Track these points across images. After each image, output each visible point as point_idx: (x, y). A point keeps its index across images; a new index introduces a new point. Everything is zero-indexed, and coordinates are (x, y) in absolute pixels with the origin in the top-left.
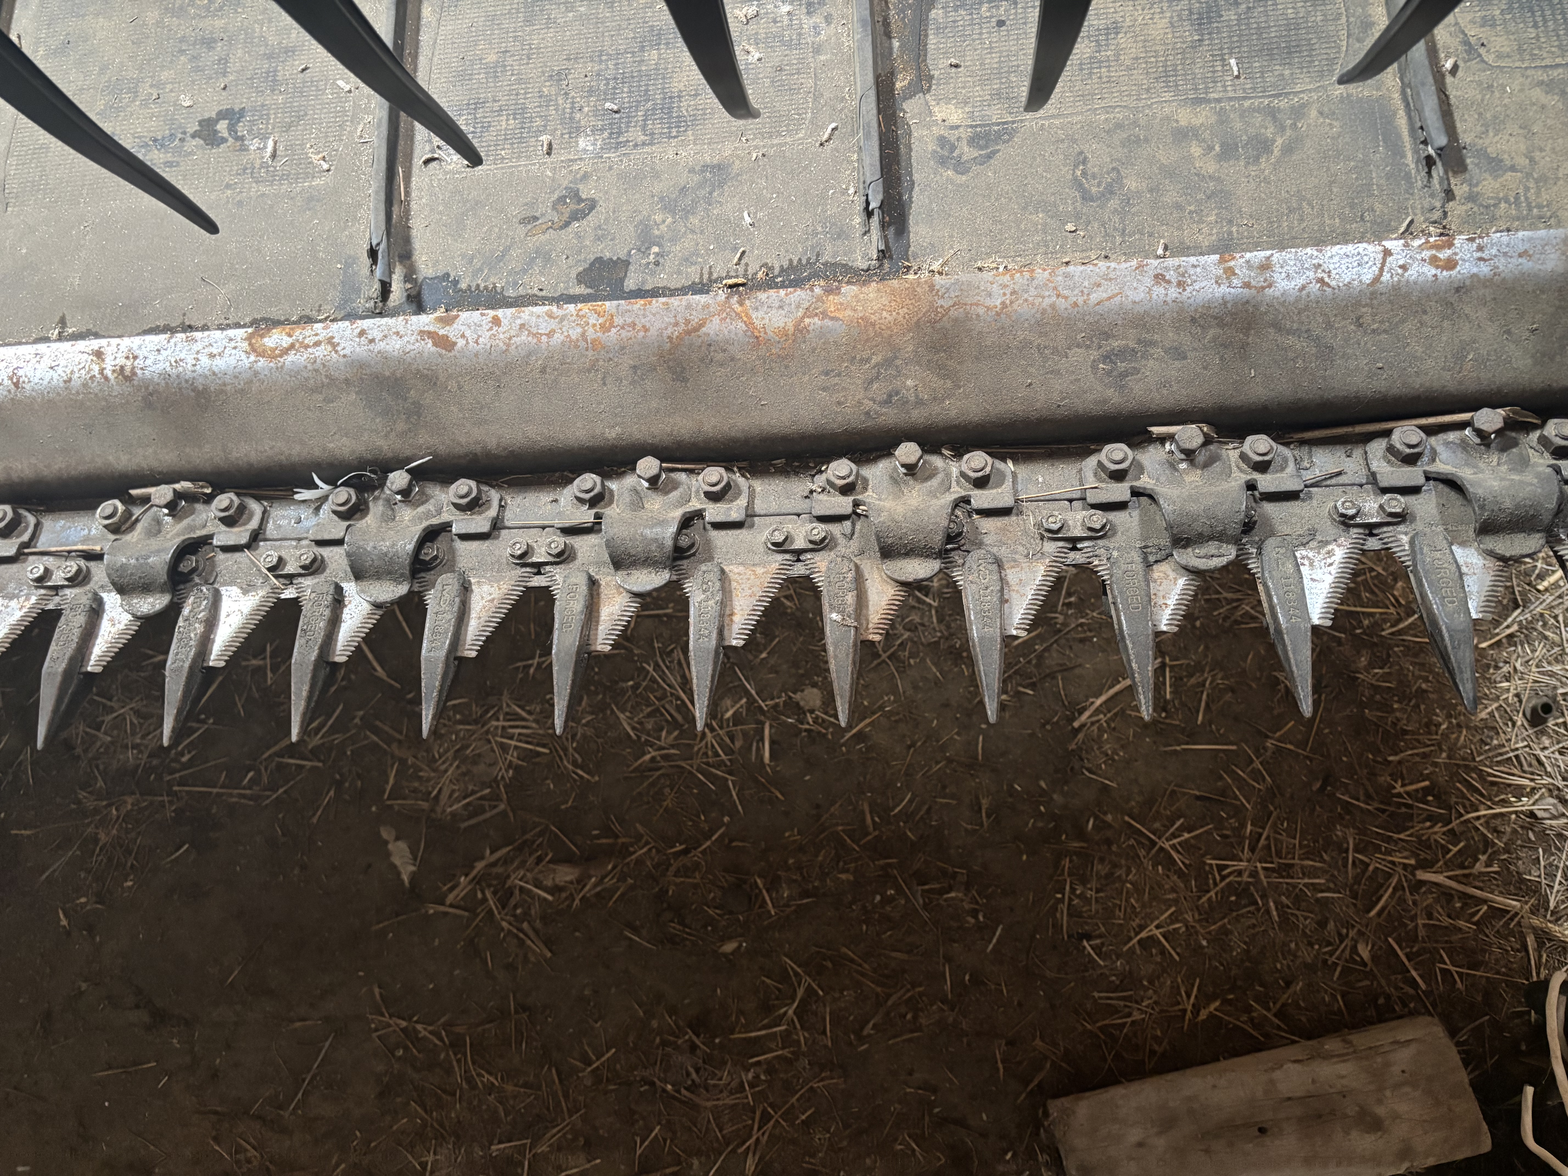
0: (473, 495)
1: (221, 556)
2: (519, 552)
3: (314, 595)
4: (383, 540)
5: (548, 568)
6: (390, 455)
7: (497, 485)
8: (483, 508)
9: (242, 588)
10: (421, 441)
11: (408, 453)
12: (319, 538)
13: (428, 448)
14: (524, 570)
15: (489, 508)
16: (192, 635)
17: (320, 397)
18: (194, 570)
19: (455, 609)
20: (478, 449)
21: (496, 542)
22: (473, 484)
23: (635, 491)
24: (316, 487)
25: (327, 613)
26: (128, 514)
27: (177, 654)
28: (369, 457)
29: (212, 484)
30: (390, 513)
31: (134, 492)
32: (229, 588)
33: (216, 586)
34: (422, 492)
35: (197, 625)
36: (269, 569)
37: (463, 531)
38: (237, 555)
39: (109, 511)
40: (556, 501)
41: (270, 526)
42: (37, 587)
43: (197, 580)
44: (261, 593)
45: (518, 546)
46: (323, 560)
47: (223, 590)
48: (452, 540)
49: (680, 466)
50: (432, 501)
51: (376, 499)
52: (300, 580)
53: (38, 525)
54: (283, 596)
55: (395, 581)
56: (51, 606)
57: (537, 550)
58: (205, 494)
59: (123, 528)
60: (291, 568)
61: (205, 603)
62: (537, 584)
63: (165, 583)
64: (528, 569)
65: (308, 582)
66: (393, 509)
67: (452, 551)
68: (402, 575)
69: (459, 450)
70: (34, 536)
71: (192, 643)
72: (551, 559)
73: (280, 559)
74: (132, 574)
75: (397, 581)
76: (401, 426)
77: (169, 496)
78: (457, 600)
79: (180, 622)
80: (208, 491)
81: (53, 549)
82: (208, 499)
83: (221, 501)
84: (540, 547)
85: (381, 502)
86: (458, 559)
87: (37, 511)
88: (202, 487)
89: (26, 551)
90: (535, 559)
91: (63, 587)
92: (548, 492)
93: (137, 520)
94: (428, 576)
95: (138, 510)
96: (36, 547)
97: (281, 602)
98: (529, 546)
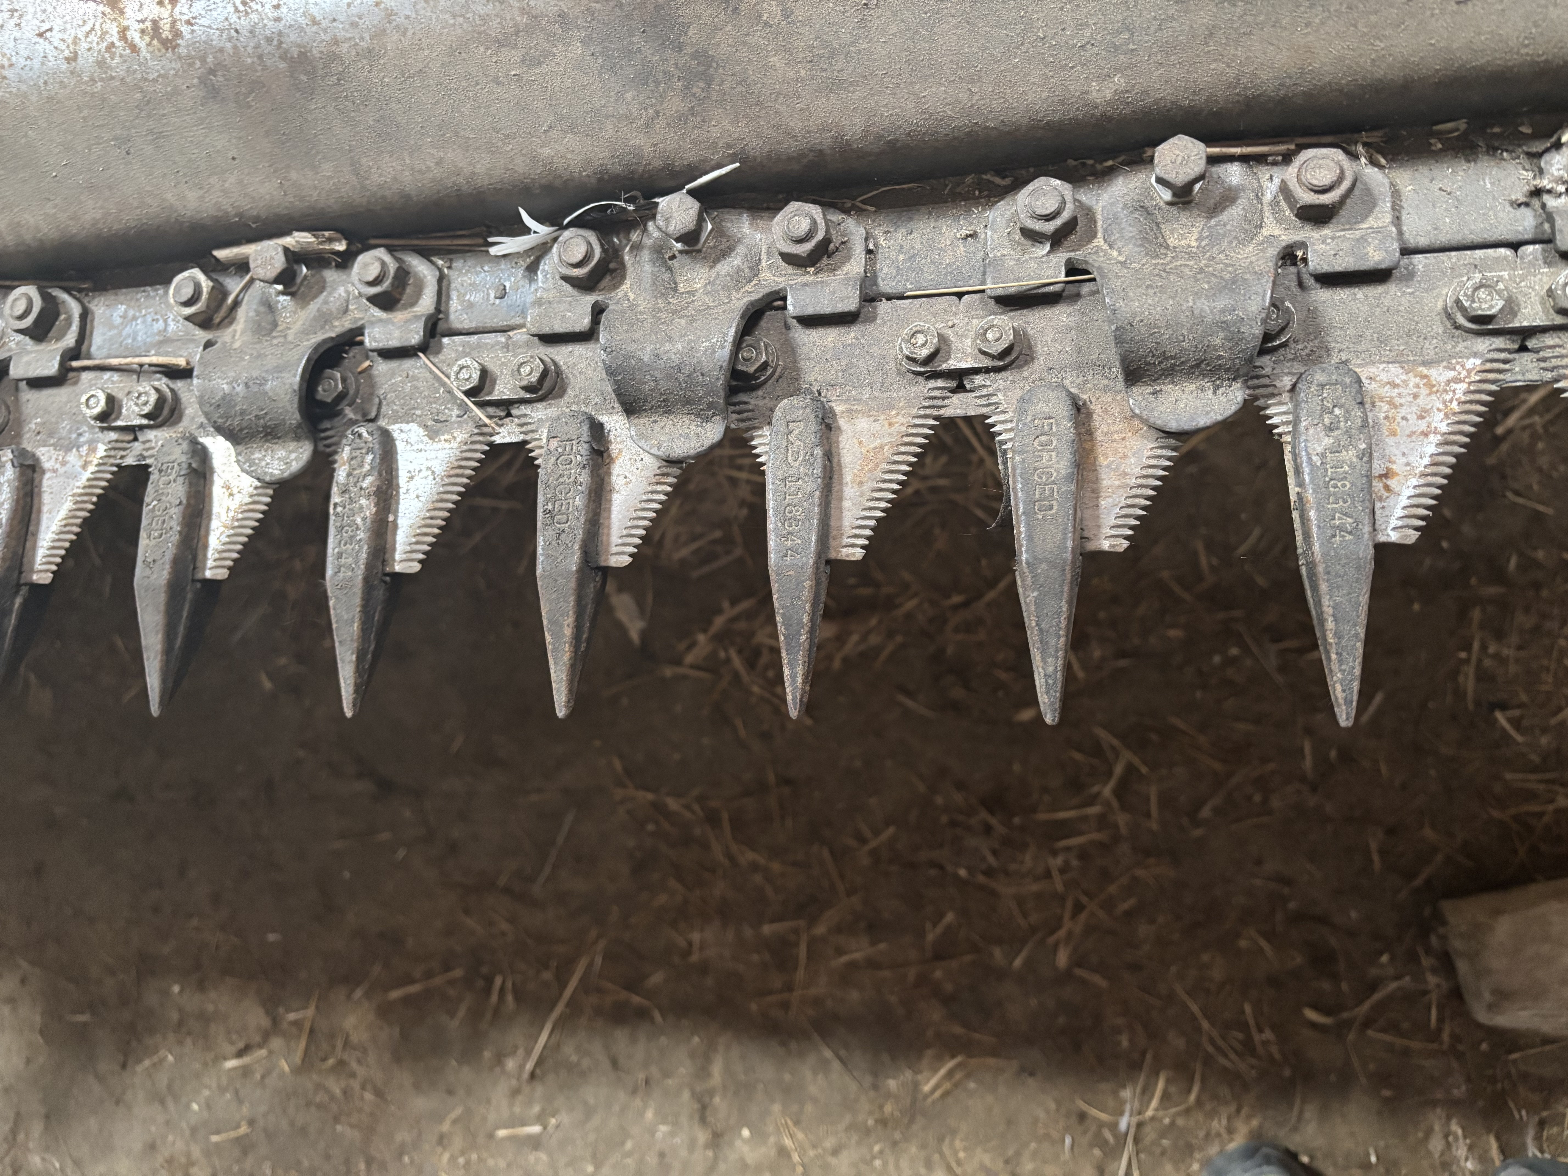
0: (820, 235)
1: (382, 367)
2: (925, 352)
3: (554, 443)
4: (670, 339)
5: (979, 380)
6: (658, 163)
7: (854, 207)
8: (837, 257)
9: (426, 427)
10: (715, 133)
11: (691, 156)
12: (546, 330)
13: (729, 146)
14: (932, 384)
15: (848, 258)
16: (359, 521)
17: (515, 56)
18: (341, 397)
19: (818, 471)
20: (826, 141)
21: (871, 327)
22: (815, 211)
23: (1144, 210)
24: (527, 231)
25: (584, 477)
26: (219, 293)
27: (340, 555)
28: (618, 169)
29: (346, 234)
30: (667, 276)
31: (222, 254)
32: (404, 426)
33: (382, 423)
34: (719, 232)
35: (363, 501)
36: (469, 393)
37: (810, 311)
38: (407, 364)
39: (187, 292)
40: (973, 235)
41: (454, 304)
42: (102, 429)
43: (349, 413)
44: (461, 435)
45: (920, 339)
46: (559, 373)
47: (395, 429)
48: (787, 327)
49: (1237, 151)
50: (741, 249)
51: (637, 248)
52: (524, 409)
53: (85, 315)
54: (498, 439)
55: (698, 415)
56: (130, 461)
57: (956, 343)
58: (337, 253)
59: (217, 320)
60: (503, 390)
61: (369, 457)
62: (960, 412)
63: (299, 426)
64: (940, 383)
65: (538, 413)
66: (669, 269)
67: (790, 349)
68: (710, 406)
69: (790, 146)
70: (83, 336)
71: (361, 535)
72: (987, 363)
73: (484, 373)
74: (243, 413)
75: (703, 416)
76: (674, 104)
77: (279, 263)
78: (818, 451)
79: (335, 498)
80: (341, 246)
81: (114, 362)
82: (345, 261)
83: (365, 265)
84: (961, 337)
85: (646, 255)
86: (805, 365)
87: (80, 291)
88: (330, 240)
89: (75, 364)
90: (954, 363)
91: (142, 427)
92: (956, 218)
93: (236, 304)
94: (754, 400)
95: (234, 285)
96: (89, 357)
97: (495, 451)
98: (942, 338)
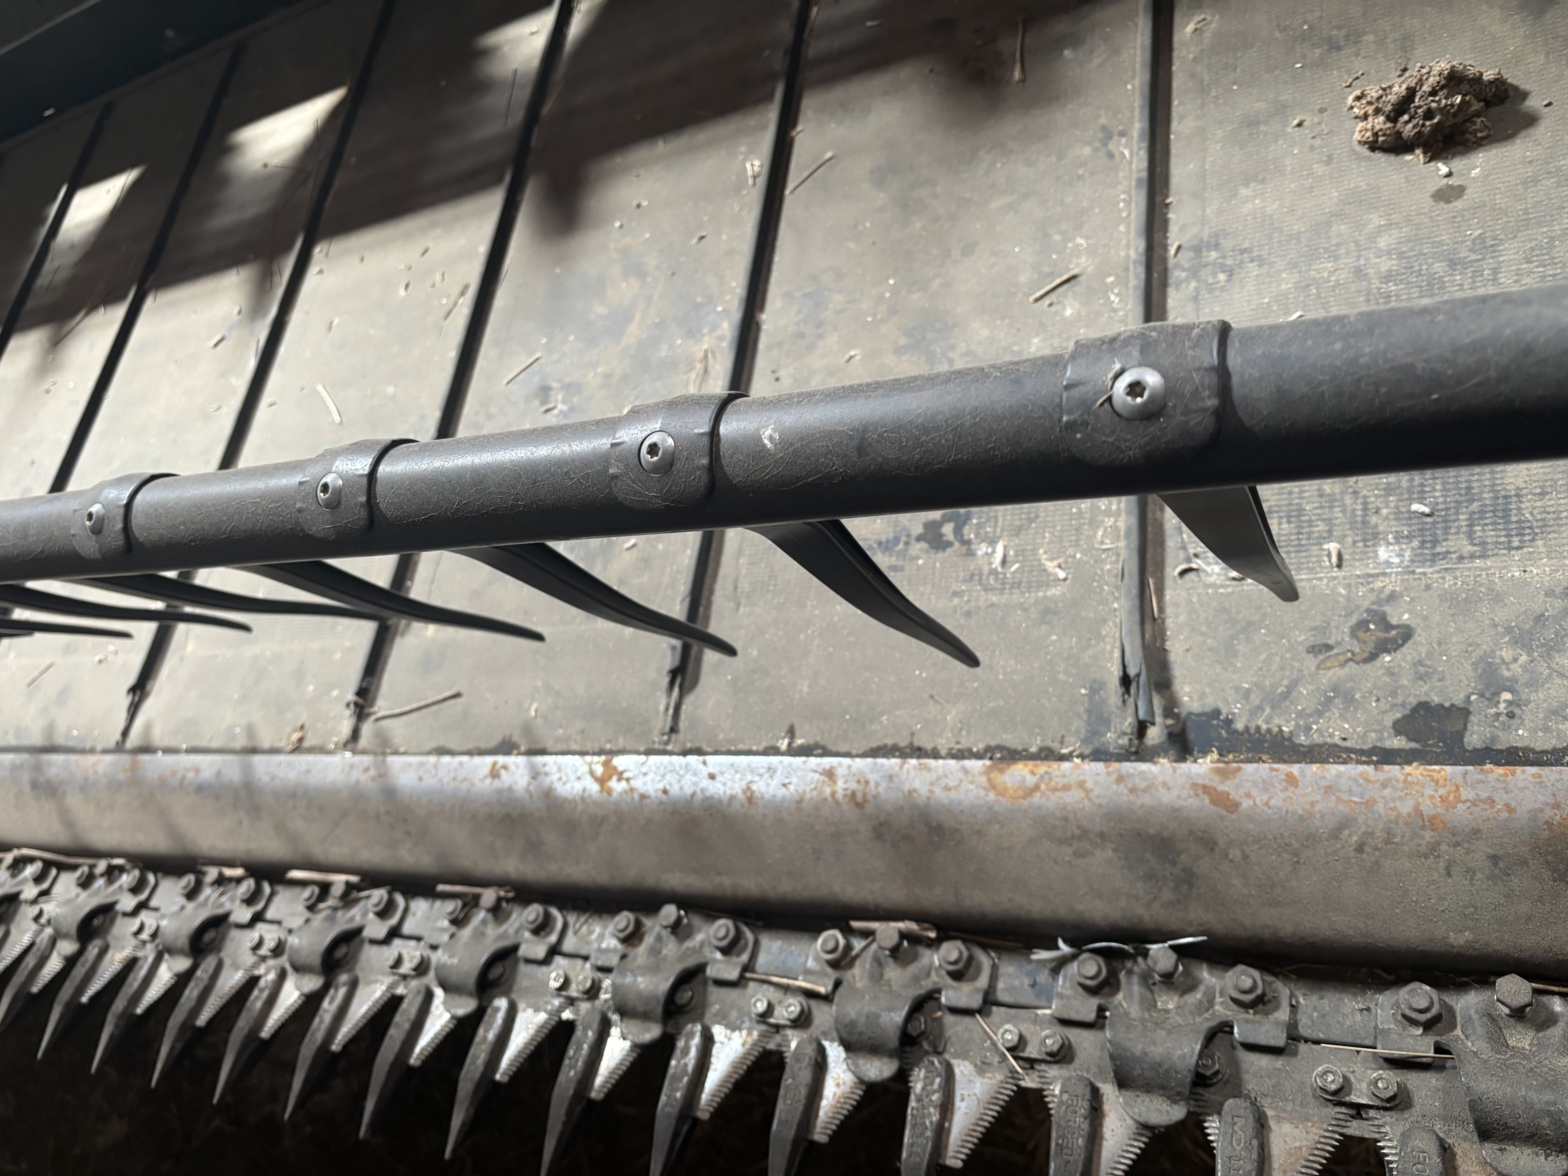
0: (1259, 991)
1: (949, 1019)
2: (1333, 1087)
3: (1065, 1097)
4: (1155, 1044)
5: (1372, 1113)
6: (1152, 926)
7: (1282, 973)
8: (1269, 1006)
9: (976, 1066)
10: (1192, 916)
11: (1174, 925)
12: (1065, 1016)
13: (1200, 925)
14: (1338, 1109)
15: (1277, 1008)
16: (928, 1123)
17: (1070, 850)
18: (922, 1034)
19: (1255, 1156)
20: (1266, 934)
21: (1294, 1060)
22: (1256, 974)
23: (1491, 1017)
24: (1057, 948)
25: (1086, 1126)
26: (848, 947)
27: (912, 1145)
28: (1125, 924)
29: (937, 927)
30: (1149, 996)
31: (855, 924)
32: (961, 1062)
33: (947, 1056)
34: (1187, 973)
35: (932, 1110)
36: (1009, 1050)
37: (1251, 1040)
38: (966, 1020)
39: (831, 945)
40: (1368, 1009)
41: (1001, 985)
42: (758, 1022)
43: (926, 1046)
44: (999, 1077)
45: (1330, 1078)
46: (1070, 1046)
47: (955, 1062)
48: (1233, 1047)
49: (1556, 989)
50: (1202, 988)
51: (1130, 972)
52: (1043, 1067)
53: (756, 944)
54: (1023, 1084)
55: (1169, 1098)
56: (771, 1046)
57: (1355, 1084)
58: (929, 938)
59: (843, 963)
60: (1032, 1051)
61: (938, 1080)
62: (1358, 1133)
63: (895, 1049)
64: (1344, 1110)
65: (1053, 1071)
66: (1152, 991)
67: (1235, 1064)
68: (1178, 1094)
69: (1240, 932)
70: (753, 956)
71: (929, 1134)
72: (1378, 1103)
73: (1021, 1037)
74: (861, 1033)
75: (1173, 1099)
76: (1167, 895)
77: (894, 939)
78: (1255, 1142)
79: (913, 1103)
80: (932, 935)
81: (775, 979)
82: (933, 944)
83: (948, 951)
84: (1360, 1081)
85: (1135, 979)
86: (1246, 1077)
87: (754, 925)
88: (927, 929)
89: (748, 975)
90: (1354, 1098)
91: (784, 1027)
92: (1355, 995)
93: (857, 956)
94: (1209, 1094)
95: (858, 944)
96: (753, 971)
97: (1022, 1092)
98: (1345, 1078)
